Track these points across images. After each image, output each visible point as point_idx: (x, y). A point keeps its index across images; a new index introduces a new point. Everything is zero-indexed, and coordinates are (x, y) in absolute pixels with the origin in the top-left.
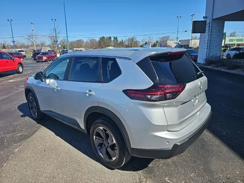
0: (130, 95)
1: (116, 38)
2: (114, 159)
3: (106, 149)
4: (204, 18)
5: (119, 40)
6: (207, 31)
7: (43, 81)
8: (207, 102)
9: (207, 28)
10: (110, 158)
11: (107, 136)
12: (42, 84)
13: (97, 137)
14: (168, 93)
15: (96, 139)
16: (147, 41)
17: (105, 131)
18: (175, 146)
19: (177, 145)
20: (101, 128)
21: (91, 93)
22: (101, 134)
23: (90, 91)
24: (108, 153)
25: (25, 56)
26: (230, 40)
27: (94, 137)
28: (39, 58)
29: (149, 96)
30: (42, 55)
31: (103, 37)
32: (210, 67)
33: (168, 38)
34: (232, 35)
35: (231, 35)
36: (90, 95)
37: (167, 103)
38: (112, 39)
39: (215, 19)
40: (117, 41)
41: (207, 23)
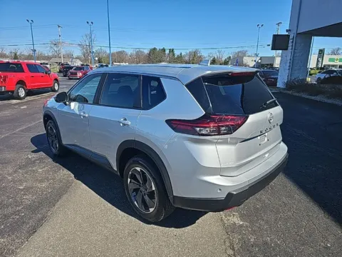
0: (175, 126)
1: (172, 51)
2: (151, 210)
3: (143, 196)
4: (287, 31)
5: (177, 53)
6: (290, 48)
7: (66, 105)
8: (282, 141)
9: (290, 44)
10: (147, 208)
11: (145, 180)
12: (65, 109)
13: (133, 181)
14: (223, 126)
15: (130, 182)
16: (216, 58)
17: (143, 173)
18: (230, 195)
19: (232, 194)
20: (138, 169)
21: (126, 122)
22: (138, 177)
23: (125, 120)
24: (144, 202)
26: (330, 60)
27: (129, 180)
28: (72, 74)
29: (198, 129)
30: (75, 69)
31: (155, 49)
32: (290, 92)
33: (244, 53)
34: (335, 52)
35: (333, 53)
36: (124, 125)
37: (221, 139)
38: (167, 52)
39: (299, 33)
40: (174, 54)
41: (291, 37)
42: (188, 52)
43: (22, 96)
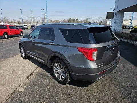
1: (77, 20)
5: (79, 20)
6: (114, 17)
9: (114, 16)
16: (96, 22)
25: (27, 28)
31: (70, 19)
38: (75, 20)
39: (118, 11)
40: (78, 21)
41: (115, 13)
42: (84, 20)
43: (6, 38)
